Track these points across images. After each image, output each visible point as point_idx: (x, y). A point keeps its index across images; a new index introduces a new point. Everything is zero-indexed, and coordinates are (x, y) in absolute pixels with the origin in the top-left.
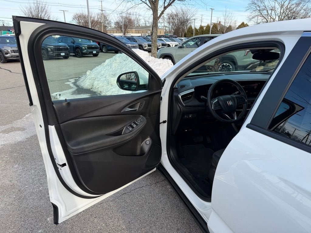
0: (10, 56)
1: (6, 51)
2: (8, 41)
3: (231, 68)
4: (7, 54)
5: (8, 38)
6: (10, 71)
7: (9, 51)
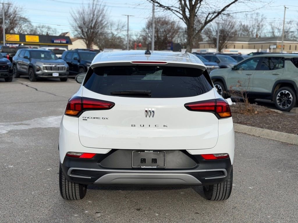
0: (41, 74)
1: (38, 67)
2: (43, 56)
3: (291, 97)
4: (38, 70)
5: (43, 52)
6: (36, 90)
7: (42, 67)
